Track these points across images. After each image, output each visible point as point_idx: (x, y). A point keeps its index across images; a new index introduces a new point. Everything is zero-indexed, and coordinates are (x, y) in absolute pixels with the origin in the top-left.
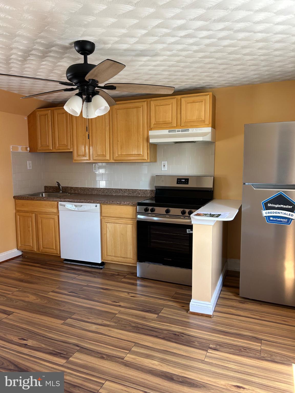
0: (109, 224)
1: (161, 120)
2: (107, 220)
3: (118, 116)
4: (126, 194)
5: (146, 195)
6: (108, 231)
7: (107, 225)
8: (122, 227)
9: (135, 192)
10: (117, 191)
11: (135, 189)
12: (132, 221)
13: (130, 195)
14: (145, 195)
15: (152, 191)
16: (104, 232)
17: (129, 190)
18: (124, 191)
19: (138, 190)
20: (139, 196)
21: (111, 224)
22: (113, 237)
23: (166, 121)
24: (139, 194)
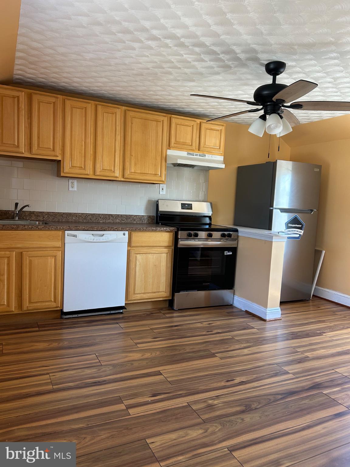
0: (139, 255)
1: (182, 141)
2: (137, 251)
3: (133, 126)
4: (118, 221)
5: (143, 222)
6: (138, 263)
7: (137, 256)
8: (156, 257)
9: (129, 218)
10: (106, 217)
11: (130, 215)
12: (167, 249)
13: (123, 222)
14: (141, 222)
15: (149, 217)
16: (132, 265)
17: (121, 215)
18: (116, 217)
19: (133, 215)
20: (134, 222)
21: (141, 254)
22: (143, 271)
23: (186, 142)
24: (135, 221)
